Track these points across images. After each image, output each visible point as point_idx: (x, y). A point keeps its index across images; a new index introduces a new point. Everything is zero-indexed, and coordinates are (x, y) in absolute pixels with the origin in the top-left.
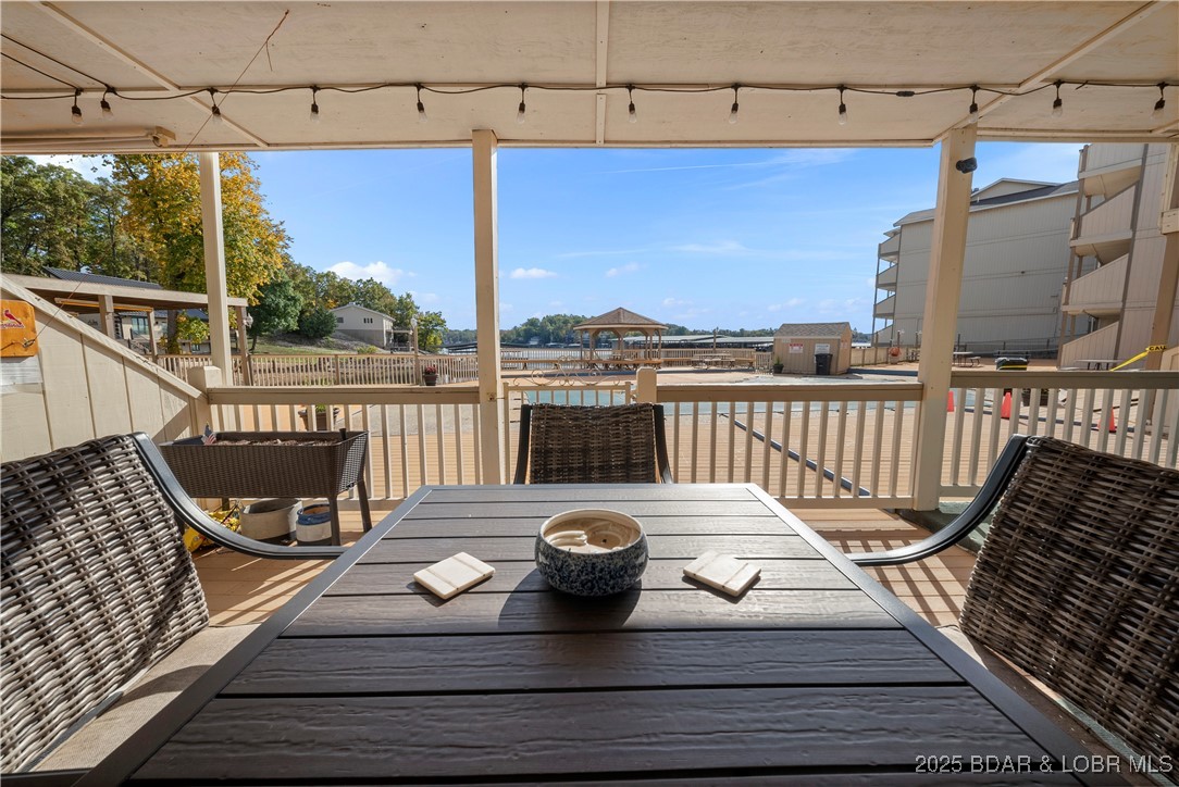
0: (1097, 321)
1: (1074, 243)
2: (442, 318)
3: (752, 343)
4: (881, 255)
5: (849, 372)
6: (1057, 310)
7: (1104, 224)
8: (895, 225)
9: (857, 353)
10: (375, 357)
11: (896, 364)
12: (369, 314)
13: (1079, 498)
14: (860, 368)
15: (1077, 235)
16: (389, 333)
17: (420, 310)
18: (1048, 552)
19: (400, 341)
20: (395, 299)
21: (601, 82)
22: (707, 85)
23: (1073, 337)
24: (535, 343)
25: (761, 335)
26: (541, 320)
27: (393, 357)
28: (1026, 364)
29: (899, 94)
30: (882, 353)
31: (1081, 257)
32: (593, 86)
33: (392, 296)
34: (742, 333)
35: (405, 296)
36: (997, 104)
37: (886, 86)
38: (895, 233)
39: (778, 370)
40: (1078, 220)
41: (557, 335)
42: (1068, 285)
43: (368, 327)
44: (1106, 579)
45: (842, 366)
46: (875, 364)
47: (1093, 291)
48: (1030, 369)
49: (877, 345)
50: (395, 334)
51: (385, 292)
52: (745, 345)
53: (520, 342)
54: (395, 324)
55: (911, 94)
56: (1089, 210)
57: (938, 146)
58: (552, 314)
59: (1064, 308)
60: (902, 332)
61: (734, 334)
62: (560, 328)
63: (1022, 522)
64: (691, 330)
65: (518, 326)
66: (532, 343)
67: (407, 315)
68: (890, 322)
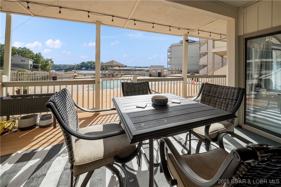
0: (204, 66)
1: (199, 52)
2: (52, 61)
3: (143, 70)
4: (168, 52)
5: (164, 76)
6: (198, 64)
7: (203, 49)
8: (170, 46)
9: (165, 72)
10: (25, 73)
11: (172, 74)
12: (23, 58)
13: (210, 89)
14: (166, 75)
15: (200, 51)
16: (31, 65)
17: (44, 58)
18: (208, 97)
19: (35, 67)
20: (34, 54)
21: (129, 18)
22: (148, 22)
23: (201, 69)
24: (84, 69)
25: (144, 68)
26: (86, 63)
27: (32, 73)
28: (195, 74)
29: (178, 29)
30: (170, 72)
31: (201, 55)
32: (127, 19)
33: (33, 53)
34: (140, 67)
35: (38, 53)
36: (191, 32)
37: (176, 27)
38: (170, 48)
39: (150, 76)
40: (200, 48)
41: (91, 67)
42: (199, 59)
43: (23, 63)
44: (214, 98)
45: (163, 75)
46: (169, 74)
47: (203, 61)
48: (195, 75)
49: (169, 70)
50: (33, 66)
51: (30, 52)
52: (141, 70)
53: (79, 68)
54: (34, 62)
55: (180, 29)
56: (201, 46)
57: (182, 36)
58: (90, 61)
59: (199, 64)
60: (173, 68)
61: (139, 68)
62: (92, 65)
63: (205, 94)
64: (128, 66)
65: (79, 64)
66: (83, 69)
67: (39, 60)
68: (170, 66)
